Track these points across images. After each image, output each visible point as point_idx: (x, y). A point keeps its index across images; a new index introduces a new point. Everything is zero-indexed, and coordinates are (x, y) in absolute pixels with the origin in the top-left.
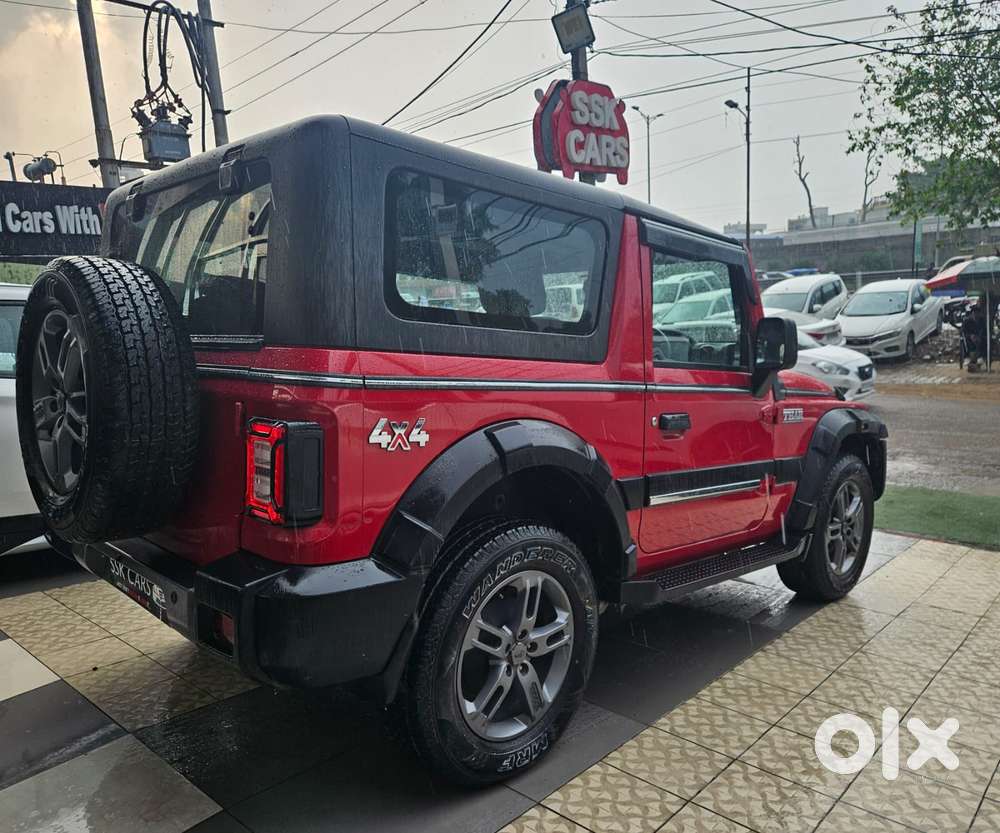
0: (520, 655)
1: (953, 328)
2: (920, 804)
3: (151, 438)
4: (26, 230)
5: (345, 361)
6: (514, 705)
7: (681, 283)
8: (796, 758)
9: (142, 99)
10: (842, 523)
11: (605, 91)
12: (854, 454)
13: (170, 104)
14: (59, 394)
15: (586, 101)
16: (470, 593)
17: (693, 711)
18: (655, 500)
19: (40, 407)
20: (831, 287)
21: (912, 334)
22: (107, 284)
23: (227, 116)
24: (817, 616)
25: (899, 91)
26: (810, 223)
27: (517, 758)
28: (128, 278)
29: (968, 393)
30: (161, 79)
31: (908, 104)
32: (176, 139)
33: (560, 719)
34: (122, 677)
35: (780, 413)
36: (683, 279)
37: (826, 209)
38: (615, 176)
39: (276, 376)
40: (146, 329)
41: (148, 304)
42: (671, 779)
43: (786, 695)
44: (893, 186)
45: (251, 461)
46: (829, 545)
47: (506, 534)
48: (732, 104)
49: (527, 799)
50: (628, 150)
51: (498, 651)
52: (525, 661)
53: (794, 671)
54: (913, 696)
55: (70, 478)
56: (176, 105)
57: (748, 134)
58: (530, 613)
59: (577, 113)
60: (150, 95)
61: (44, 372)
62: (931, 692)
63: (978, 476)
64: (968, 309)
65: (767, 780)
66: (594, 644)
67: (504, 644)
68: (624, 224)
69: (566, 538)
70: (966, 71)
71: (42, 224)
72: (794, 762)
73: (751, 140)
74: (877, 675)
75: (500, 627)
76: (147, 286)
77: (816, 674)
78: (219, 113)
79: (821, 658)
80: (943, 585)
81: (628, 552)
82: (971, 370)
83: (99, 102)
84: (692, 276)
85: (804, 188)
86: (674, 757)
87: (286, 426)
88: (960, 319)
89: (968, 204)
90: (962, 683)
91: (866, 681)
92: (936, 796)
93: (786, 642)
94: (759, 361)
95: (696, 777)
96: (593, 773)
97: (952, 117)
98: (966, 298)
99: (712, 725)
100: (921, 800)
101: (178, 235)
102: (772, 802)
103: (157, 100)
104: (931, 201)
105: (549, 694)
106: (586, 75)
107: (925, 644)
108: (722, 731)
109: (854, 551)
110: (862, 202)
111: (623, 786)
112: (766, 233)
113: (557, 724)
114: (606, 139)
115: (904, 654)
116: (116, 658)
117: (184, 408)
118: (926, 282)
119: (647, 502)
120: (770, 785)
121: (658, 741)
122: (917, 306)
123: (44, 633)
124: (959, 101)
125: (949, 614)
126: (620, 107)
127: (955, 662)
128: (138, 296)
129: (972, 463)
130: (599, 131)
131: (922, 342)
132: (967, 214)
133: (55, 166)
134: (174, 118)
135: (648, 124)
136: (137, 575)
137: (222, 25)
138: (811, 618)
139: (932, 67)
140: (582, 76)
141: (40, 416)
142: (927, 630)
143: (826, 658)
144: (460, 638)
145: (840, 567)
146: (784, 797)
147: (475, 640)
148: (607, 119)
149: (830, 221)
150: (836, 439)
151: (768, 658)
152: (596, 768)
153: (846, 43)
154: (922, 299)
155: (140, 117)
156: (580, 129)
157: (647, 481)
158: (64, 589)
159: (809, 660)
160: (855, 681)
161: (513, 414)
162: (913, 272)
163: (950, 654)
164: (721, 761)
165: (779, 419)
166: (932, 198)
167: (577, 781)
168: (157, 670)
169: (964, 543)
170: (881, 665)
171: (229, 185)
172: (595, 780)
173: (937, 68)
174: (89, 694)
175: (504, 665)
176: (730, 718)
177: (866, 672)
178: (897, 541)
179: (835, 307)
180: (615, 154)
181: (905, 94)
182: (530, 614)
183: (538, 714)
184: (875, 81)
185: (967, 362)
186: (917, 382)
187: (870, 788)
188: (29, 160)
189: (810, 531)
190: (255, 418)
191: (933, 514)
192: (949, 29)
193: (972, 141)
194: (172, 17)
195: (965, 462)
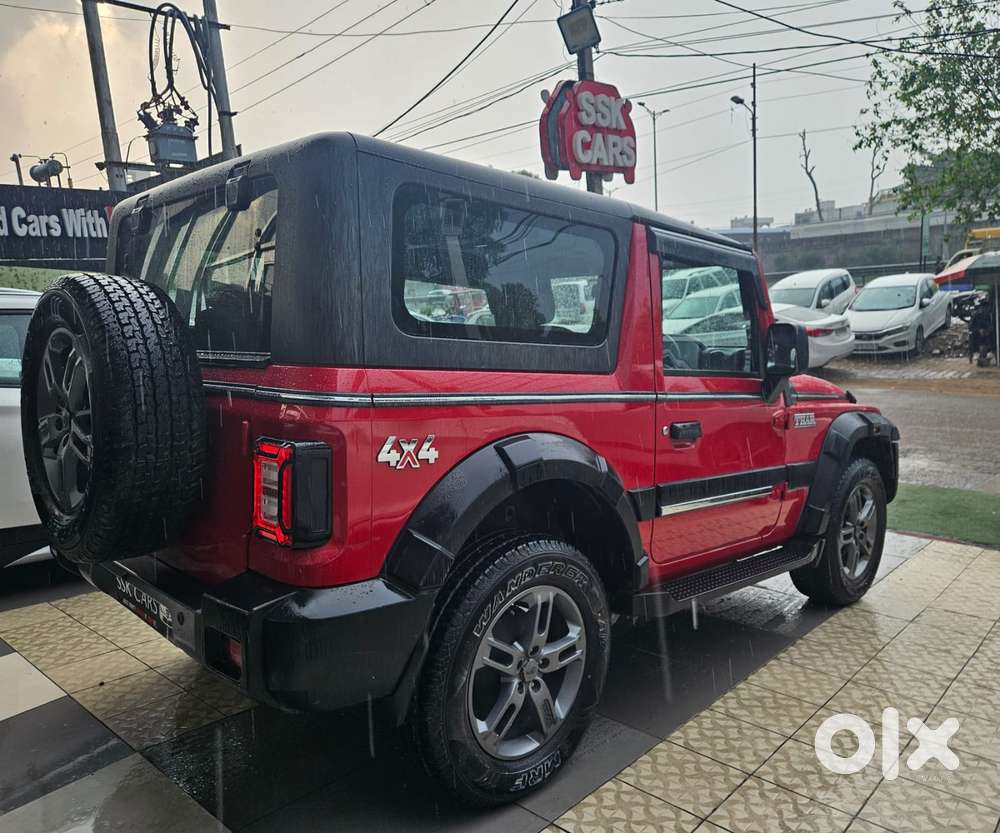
0: (532, 672)
1: (963, 322)
2: (939, 820)
3: (157, 459)
4: (33, 234)
5: (354, 379)
6: (526, 722)
7: (689, 278)
8: (813, 773)
9: (148, 101)
10: (854, 527)
11: (612, 91)
12: (866, 457)
13: (176, 106)
14: (64, 412)
15: (592, 101)
16: (481, 609)
17: (707, 723)
18: (667, 510)
19: (46, 424)
20: (839, 282)
21: (920, 329)
22: (113, 303)
23: (233, 118)
24: (829, 622)
25: (905, 86)
26: (816, 217)
27: (529, 776)
28: (134, 296)
29: (978, 388)
30: (166, 82)
31: (914, 100)
32: (183, 142)
33: (572, 735)
34: (130, 692)
35: (791, 419)
36: (691, 275)
37: (833, 202)
38: (622, 175)
39: (284, 396)
40: (151, 347)
41: (154, 322)
42: (686, 796)
43: (801, 706)
44: (900, 180)
45: (259, 481)
46: (843, 550)
47: (516, 549)
48: (738, 100)
49: (540, 820)
50: (634, 149)
51: (510, 669)
52: (538, 678)
53: (809, 680)
54: (929, 705)
55: (76, 498)
56: (182, 108)
57: (754, 130)
58: (541, 628)
59: (584, 114)
60: (157, 98)
61: (49, 388)
62: (946, 702)
63: (989, 473)
64: (977, 303)
65: (783, 796)
66: (606, 659)
67: (515, 662)
68: (633, 232)
69: (578, 552)
70: (971, 66)
71: (48, 227)
72: (811, 777)
73: (757, 136)
74: (892, 684)
75: (511, 644)
76: (153, 303)
77: (831, 683)
78: (226, 115)
79: (835, 666)
80: (956, 588)
81: (639, 564)
82: (980, 364)
83: (105, 104)
84: (700, 272)
85: (810, 181)
86: (688, 772)
87: (293, 446)
88: (968, 313)
89: (975, 198)
90: (978, 692)
91: (881, 691)
92: (955, 812)
93: (799, 649)
94: (770, 364)
95: (711, 794)
96: (608, 790)
97: (958, 111)
98: (974, 292)
99: (727, 739)
100: (939, 815)
101: (184, 246)
102: (789, 820)
103: (163, 103)
104: (939, 196)
105: (561, 710)
106: (592, 75)
107: (940, 650)
108: (737, 744)
109: (867, 554)
110: (869, 196)
111: (637, 804)
112: (774, 227)
113: (569, 741)
114: (612, 138)
115: (919, 661)
116: (123, 672)
117: (190, 426)
118: (935, 277)
119: (658, 513)
120: (785, 802)
121: (672, 757)
122: (925, 300)
123: (51, 646)
124: (965, 95)
125: (964, 619)
126: (627, 107)
127: (971, 669)
128: (144, 314)
129: (983, 460)
130: (606, 131)
131: (930, 337)
132: (975, 207)
133: (61, 168)
134: (181, 121)
135: (654, 119)
136: (144, 594)
137: (227, 27)
138: (824, 624)
139: (938, 62)
140: (588, 77)
141: (45, 434)
142: (941, 636)
143: (840, 667)
144: (471, 658)
145: (853, 570)
146: (800, 813)
147: (486, 658)
148: (614, 119)
149: (837, 214)
150: (848, 444)
151: (781, 666)
152: (609, 785)
153: (853, 42)
154: (930, 293)
155: (146, 119)
156: (587, 129)
157: (659, 492)
158: (71, 600)
159: (824, 669)
160: (870, 690)
161: (524, 427)
162: (920, 265)
163: (965, 661)
164: (736, 776)
165: (791, 425)
166: (939, 193)
167: (591, 799)
168: (166, 685)
169: (977, 544)
170: (896, 673)
171: (235, 202)
172: (609, 798)
173: (942, 63)
174: (97, 710)
175: (516, 682)
176: (745, 731)
177: (881, 680)
178: (910, 541)
179: (844, 302)
180: (621, 154)
181: (911, 89)
182: (541, 630)
183: (550, 730)
184: (881, 76)
185: (976, 357)
186: (927, 377)
187: (887, 804)
188: (36, 162)
189: (823, 536)
190: (262, 437)
191: (945, 513)
192: (955, 25)
193: (978, 136)
194: (178, 20)
195: (976, 458)
